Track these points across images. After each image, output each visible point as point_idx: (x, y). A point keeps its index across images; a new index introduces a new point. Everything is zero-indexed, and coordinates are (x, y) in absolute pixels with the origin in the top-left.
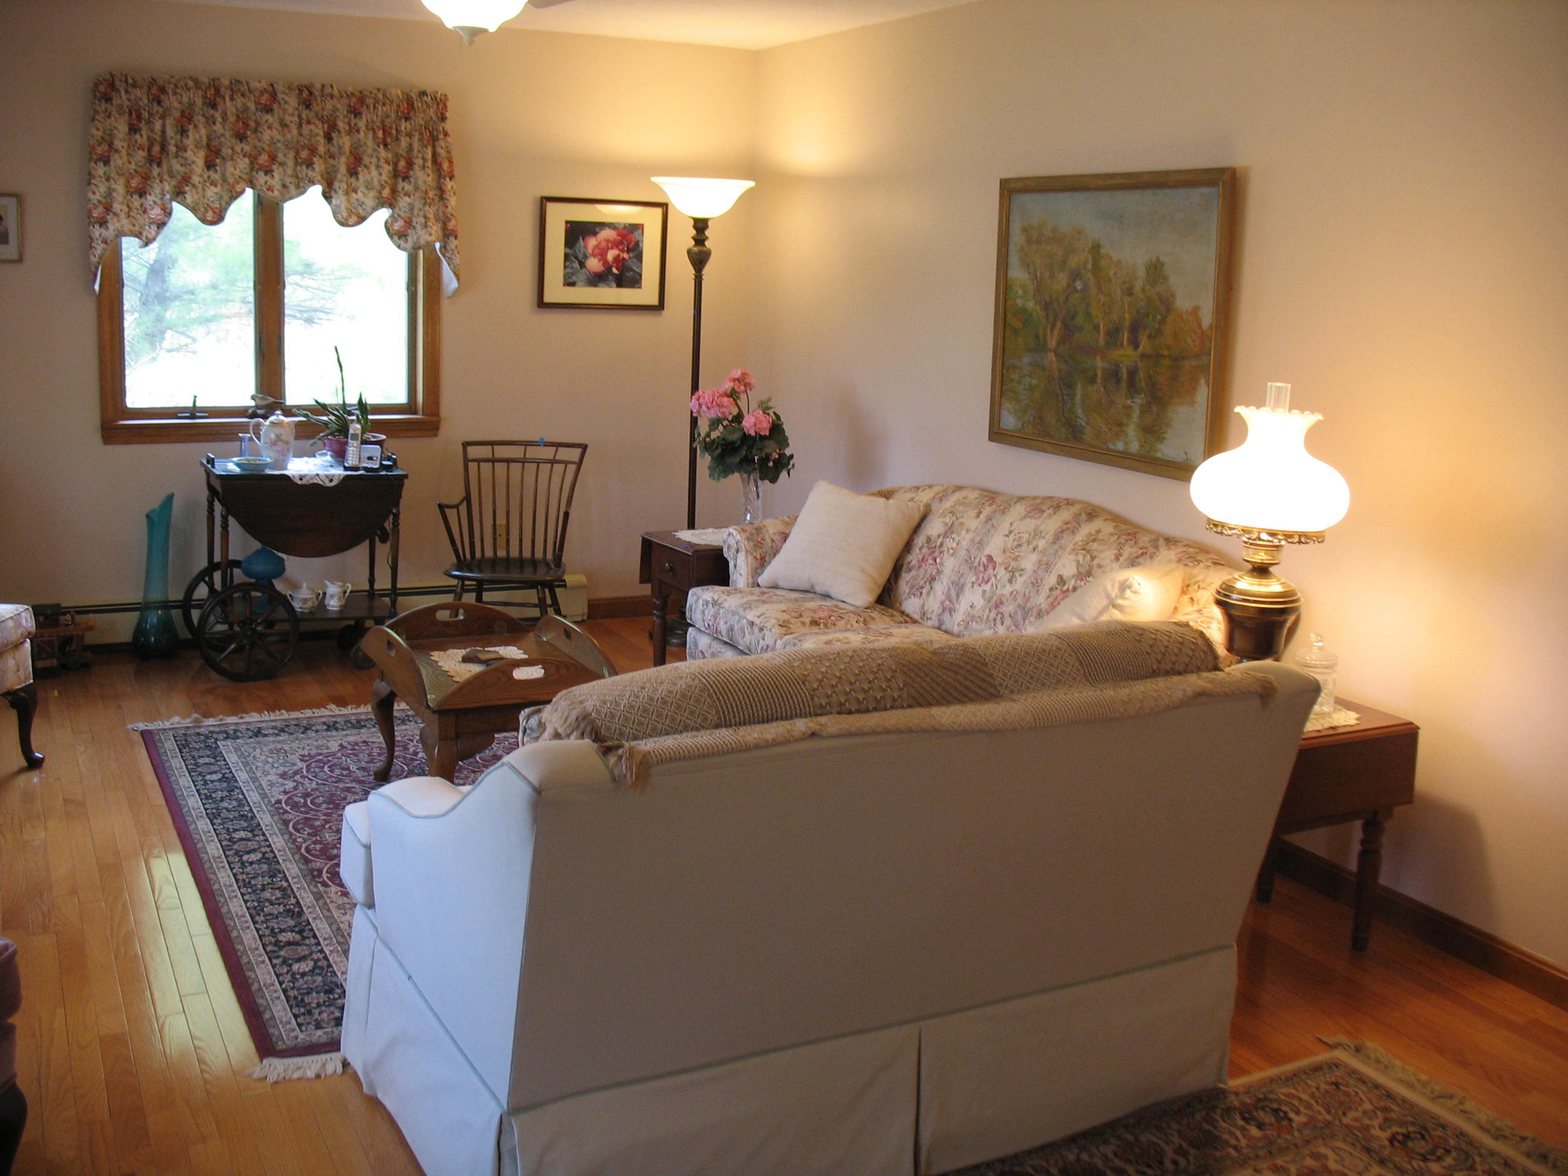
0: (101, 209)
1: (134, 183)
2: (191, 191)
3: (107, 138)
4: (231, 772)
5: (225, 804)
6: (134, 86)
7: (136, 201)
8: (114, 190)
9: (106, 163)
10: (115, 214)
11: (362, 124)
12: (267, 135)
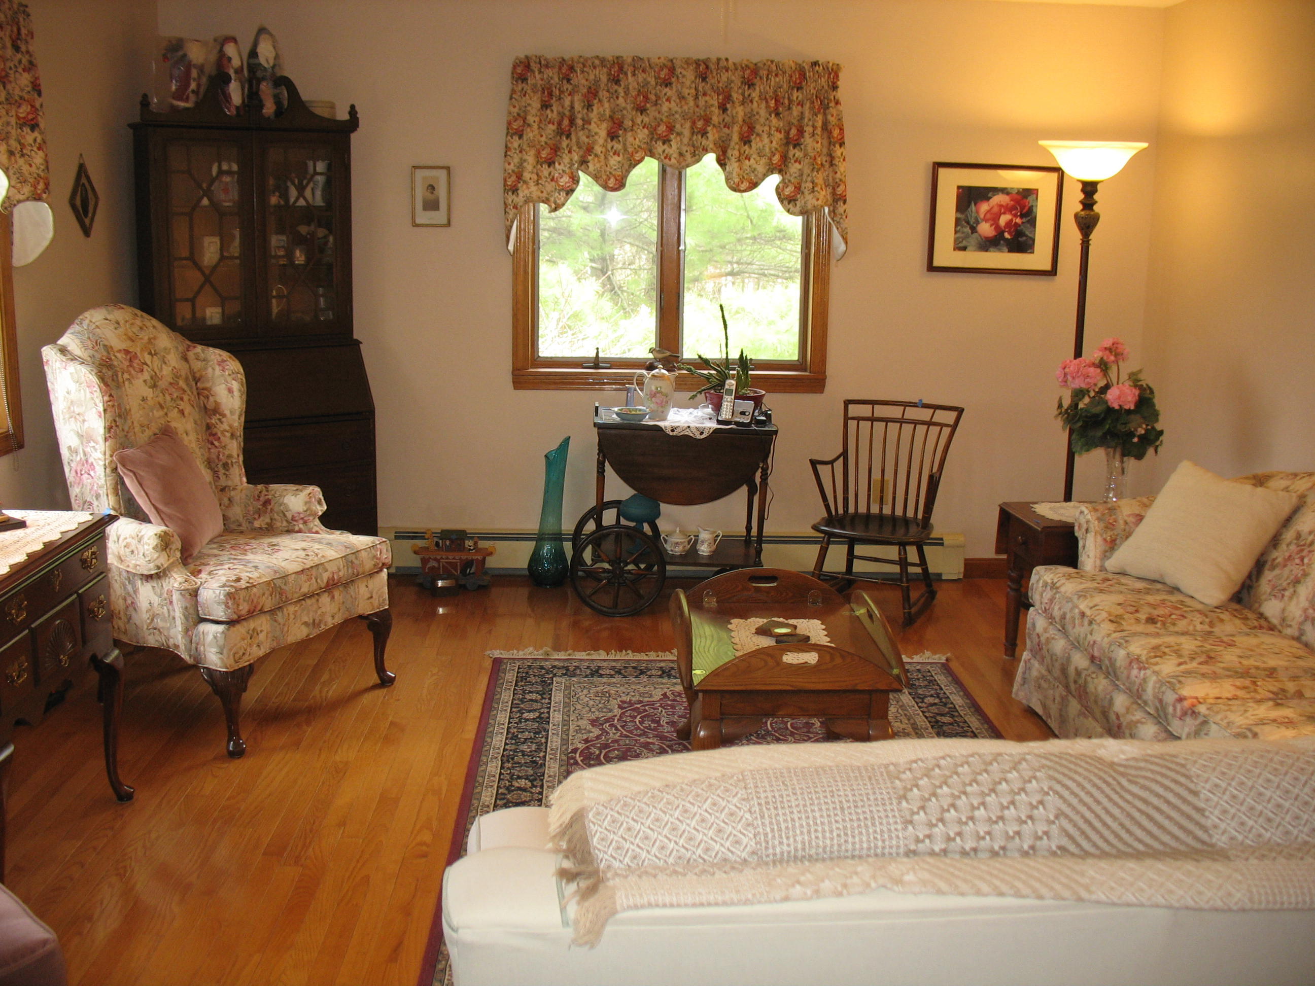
0: (514, 178)
1: (544, 154)
2: (593, 160)
3: (522, 114)
4: (548, 712)
5: (524, 747)
6: (547, 66)
7: (545, 171)
8: (525, 161)
9: (521, 137)
10: (525, 182)
11: (755, 95)
12: (665, 107)
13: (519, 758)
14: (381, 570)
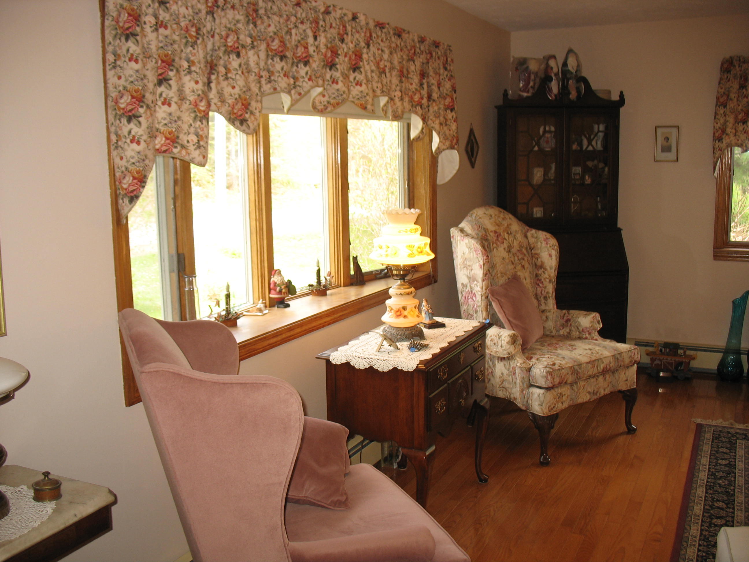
0: (720, 132)
1: (740, 117)
3: (726, 93)
4: (735, 462)
5: (720, 482)
6: (744, 62)
7: (741, 127)
8: (727, 121)
9: (725, 107)
10: (727, 134)
13: (717, 488)
14: (633, 365)
